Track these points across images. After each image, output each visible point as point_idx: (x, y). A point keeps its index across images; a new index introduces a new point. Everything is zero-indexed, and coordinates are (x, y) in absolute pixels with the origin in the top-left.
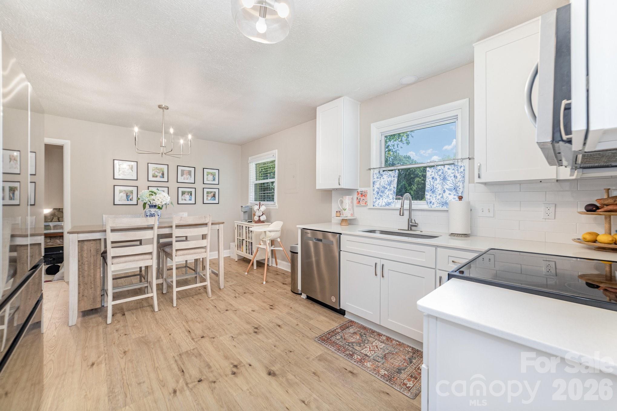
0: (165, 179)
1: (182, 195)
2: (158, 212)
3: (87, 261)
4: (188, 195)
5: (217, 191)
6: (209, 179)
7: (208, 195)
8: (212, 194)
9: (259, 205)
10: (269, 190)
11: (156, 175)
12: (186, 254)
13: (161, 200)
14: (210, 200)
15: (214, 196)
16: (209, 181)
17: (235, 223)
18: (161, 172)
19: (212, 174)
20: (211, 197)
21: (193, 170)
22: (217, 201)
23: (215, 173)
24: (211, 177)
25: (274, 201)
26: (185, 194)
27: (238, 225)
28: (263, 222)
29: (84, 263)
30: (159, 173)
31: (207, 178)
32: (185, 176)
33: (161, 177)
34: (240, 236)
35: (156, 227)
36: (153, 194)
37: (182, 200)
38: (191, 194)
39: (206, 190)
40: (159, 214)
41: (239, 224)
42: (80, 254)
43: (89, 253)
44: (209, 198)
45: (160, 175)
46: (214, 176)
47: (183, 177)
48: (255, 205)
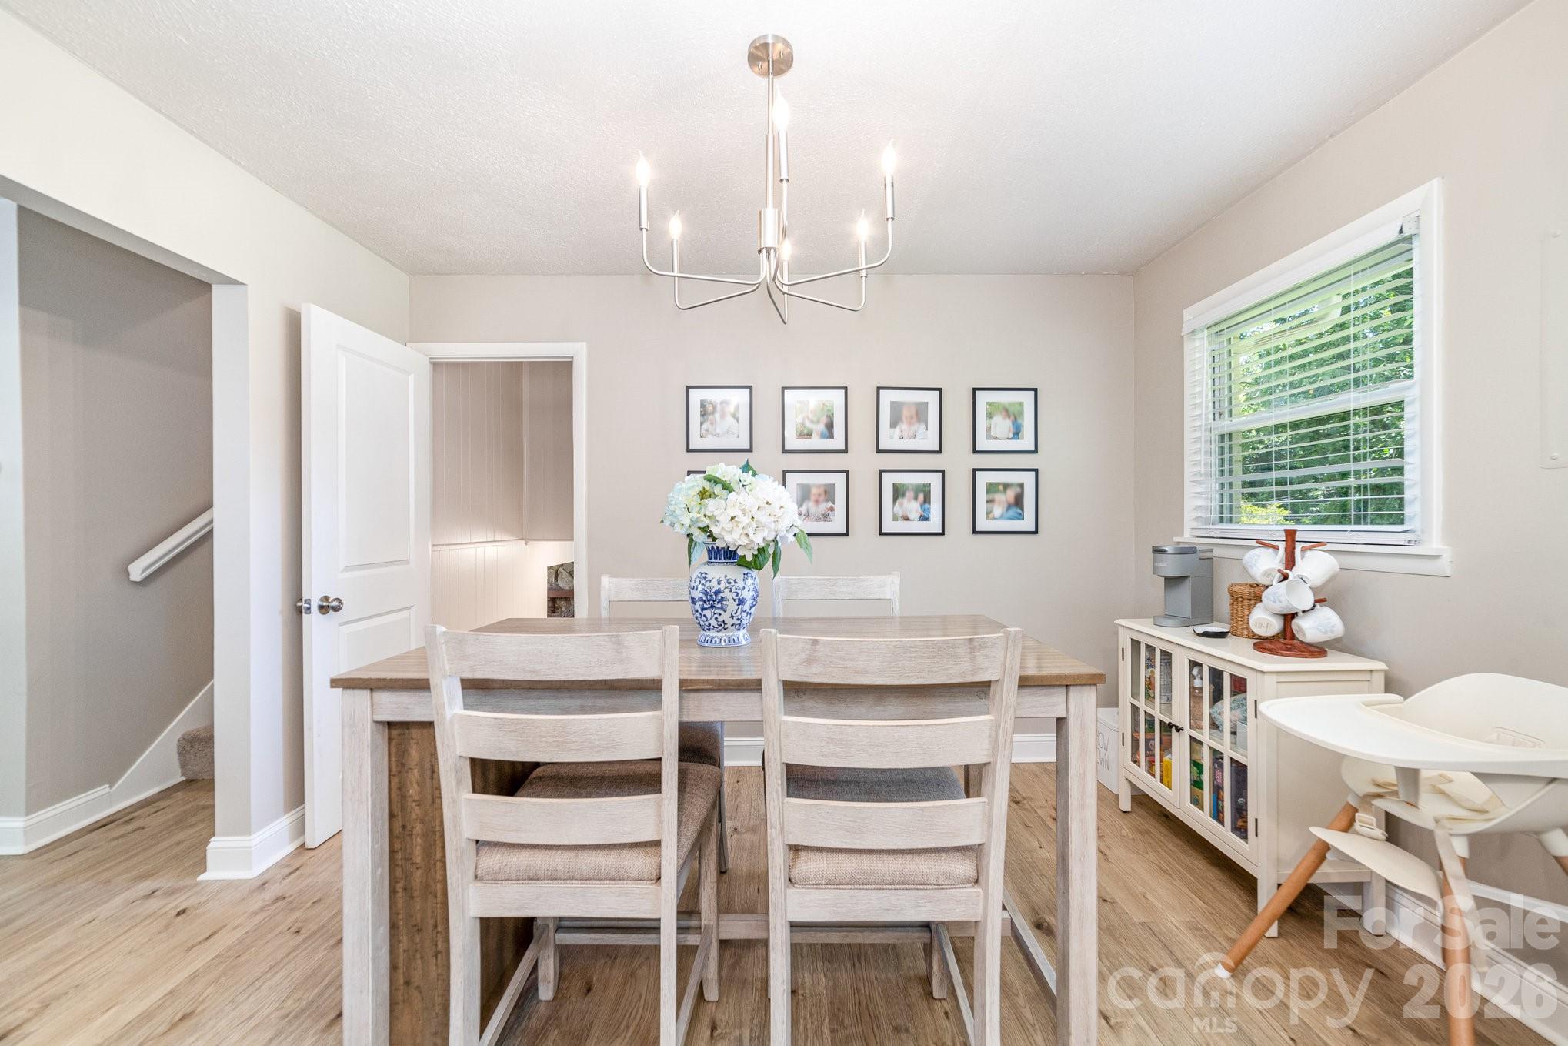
0: (838, 443)
1: (895, 500)
2: (741, 584)
3: (423, 822)
4: (916, 498)
5: (1028, 479)
6: (995, 433)
7: (991, 497)
8: (1011, 494)
9: (1282, 546)
10: (1356, 459)
11: (808, 429)
12: (852, 882)
13: (745, 520)
14: (1002, 517)
15: (1018, 502)
16: (996, 438)
17: (1121, 631)
18: (824, 420)
19: (1007, 412)
20: (1006, 505)
21: (932, 398)
22: (1028, 524)
23: (1021, 404)
24: (1003, 426)
25: (1400, 520)
26: (904, 495)
27: (1135, 644)
28: (1316, 650)
29: (409, 828)
30: (818, 422)
31: (989, 429)
32: (904, 426)
33: (823, 436)
34: (1149, 697)
35: (670, 692)
36: (718, 489)
37: (895, 518)
38: (927, 500)
39: (983, 479)
40: (748, 595)
41: (1144, 641)
42: (395, 780)
43: (428, 781)
44: (998, 511)
45: (821, 427)
46: (1014, 416)
47: (897, 431)
48: (1253, 543)
